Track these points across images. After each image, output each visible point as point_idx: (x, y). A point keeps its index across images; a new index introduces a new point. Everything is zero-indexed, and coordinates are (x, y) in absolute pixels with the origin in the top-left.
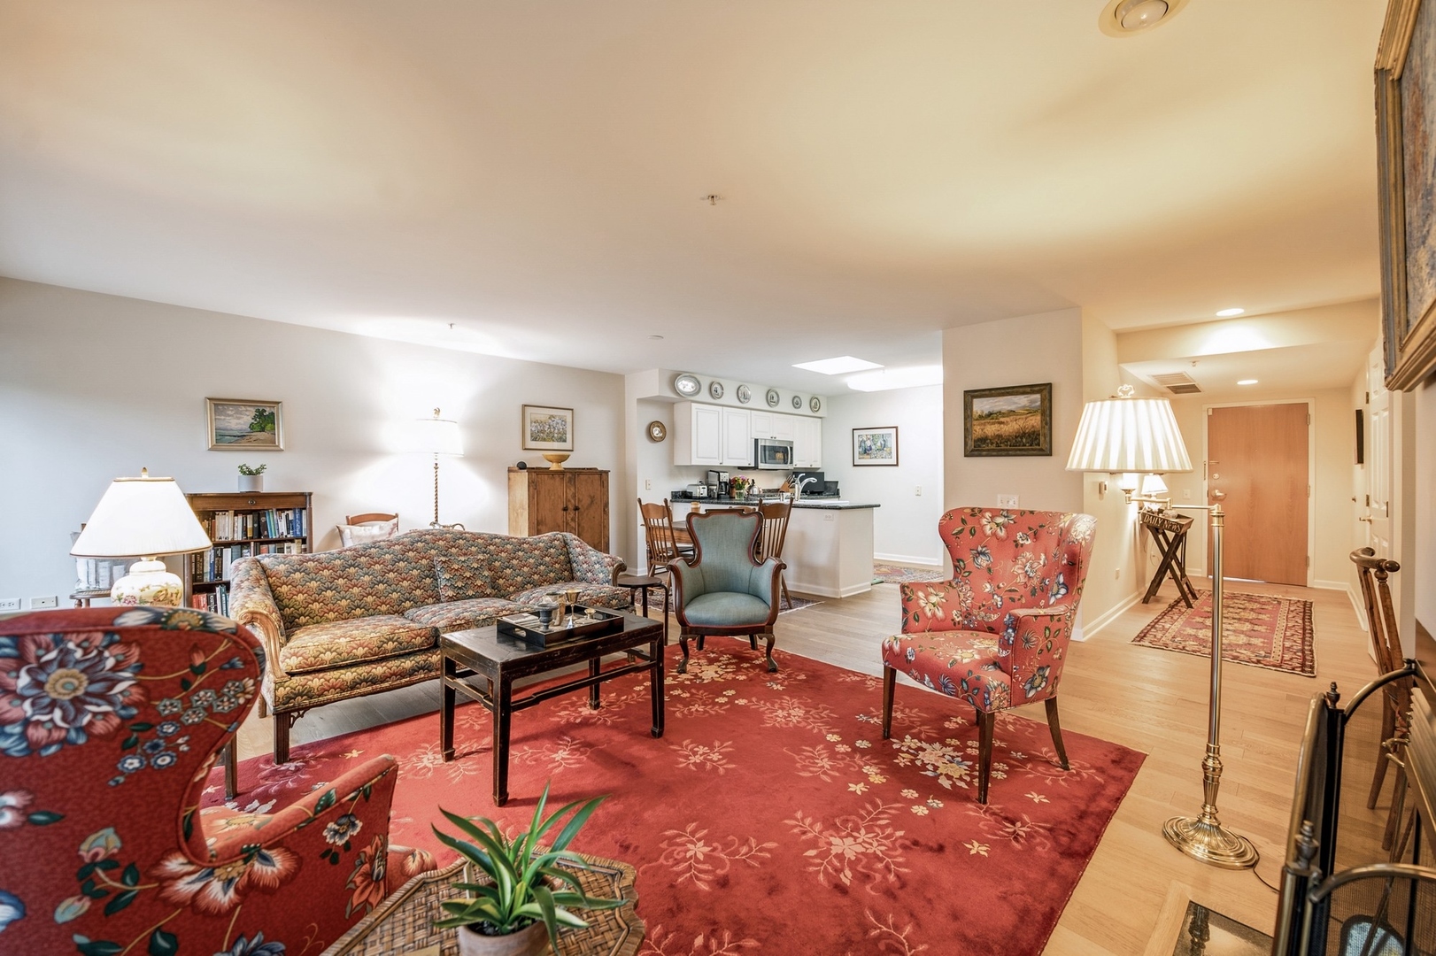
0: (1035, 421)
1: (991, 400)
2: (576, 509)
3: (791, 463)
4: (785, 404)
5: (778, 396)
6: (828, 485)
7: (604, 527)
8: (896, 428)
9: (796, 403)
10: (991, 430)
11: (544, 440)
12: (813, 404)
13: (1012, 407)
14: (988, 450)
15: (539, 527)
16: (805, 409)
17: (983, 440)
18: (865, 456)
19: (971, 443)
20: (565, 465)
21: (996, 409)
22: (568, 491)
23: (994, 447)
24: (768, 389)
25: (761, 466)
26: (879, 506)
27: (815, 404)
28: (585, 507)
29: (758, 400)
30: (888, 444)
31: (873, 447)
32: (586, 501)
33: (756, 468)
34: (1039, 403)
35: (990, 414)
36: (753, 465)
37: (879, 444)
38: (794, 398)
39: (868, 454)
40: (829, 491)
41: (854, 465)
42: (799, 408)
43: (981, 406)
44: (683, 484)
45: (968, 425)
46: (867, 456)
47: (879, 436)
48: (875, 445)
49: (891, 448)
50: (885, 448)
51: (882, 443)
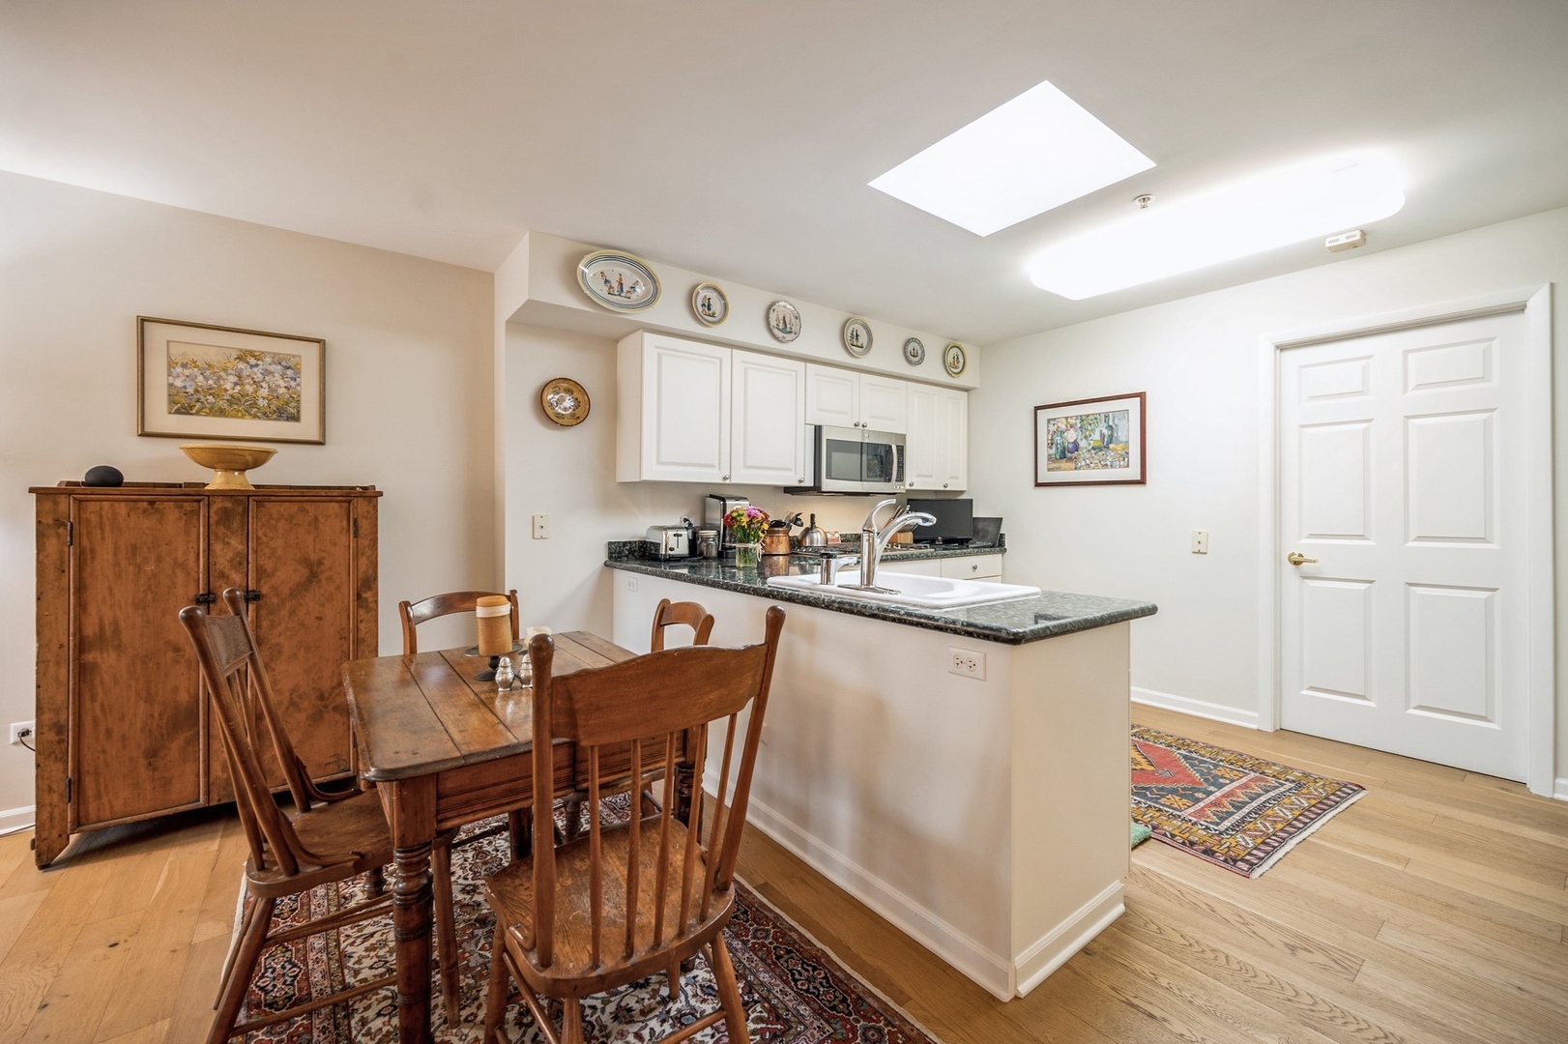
2: (253, 596)
3: (900, 478)
4: (886, 354)
5: (869, 333)
6: (980, 525)
7: (358, 642)
8: (1142, 396)
9: (913, 353)
11: (222, 413)
12: (950, 359)
15: (89, 657)
16: (932, 367)
18: (1063, 464)
20: (254, 477)
22: (217, 547)
24: (845, 316)
25: (828, 485)
26: (1151, 611)
27: (954, 362)
28: (286, 591)
29: (819, 337)
30: (1121, 435)
31: (1083, 444)
32: (288, 575)
33: (816, 489)
36: (809, 482)
37: (1097, 436)
38: (908, 342)
39: (1070, 459)
40: (983, 538)
41: (1038, 485)
42: (919, 363)
44: (636, 527)
46: (1069, 464)
47: (1096, 417)
48: (1086, 437)
49: (1127, 442)
50: (1111, 446)
51: (1105, 431)
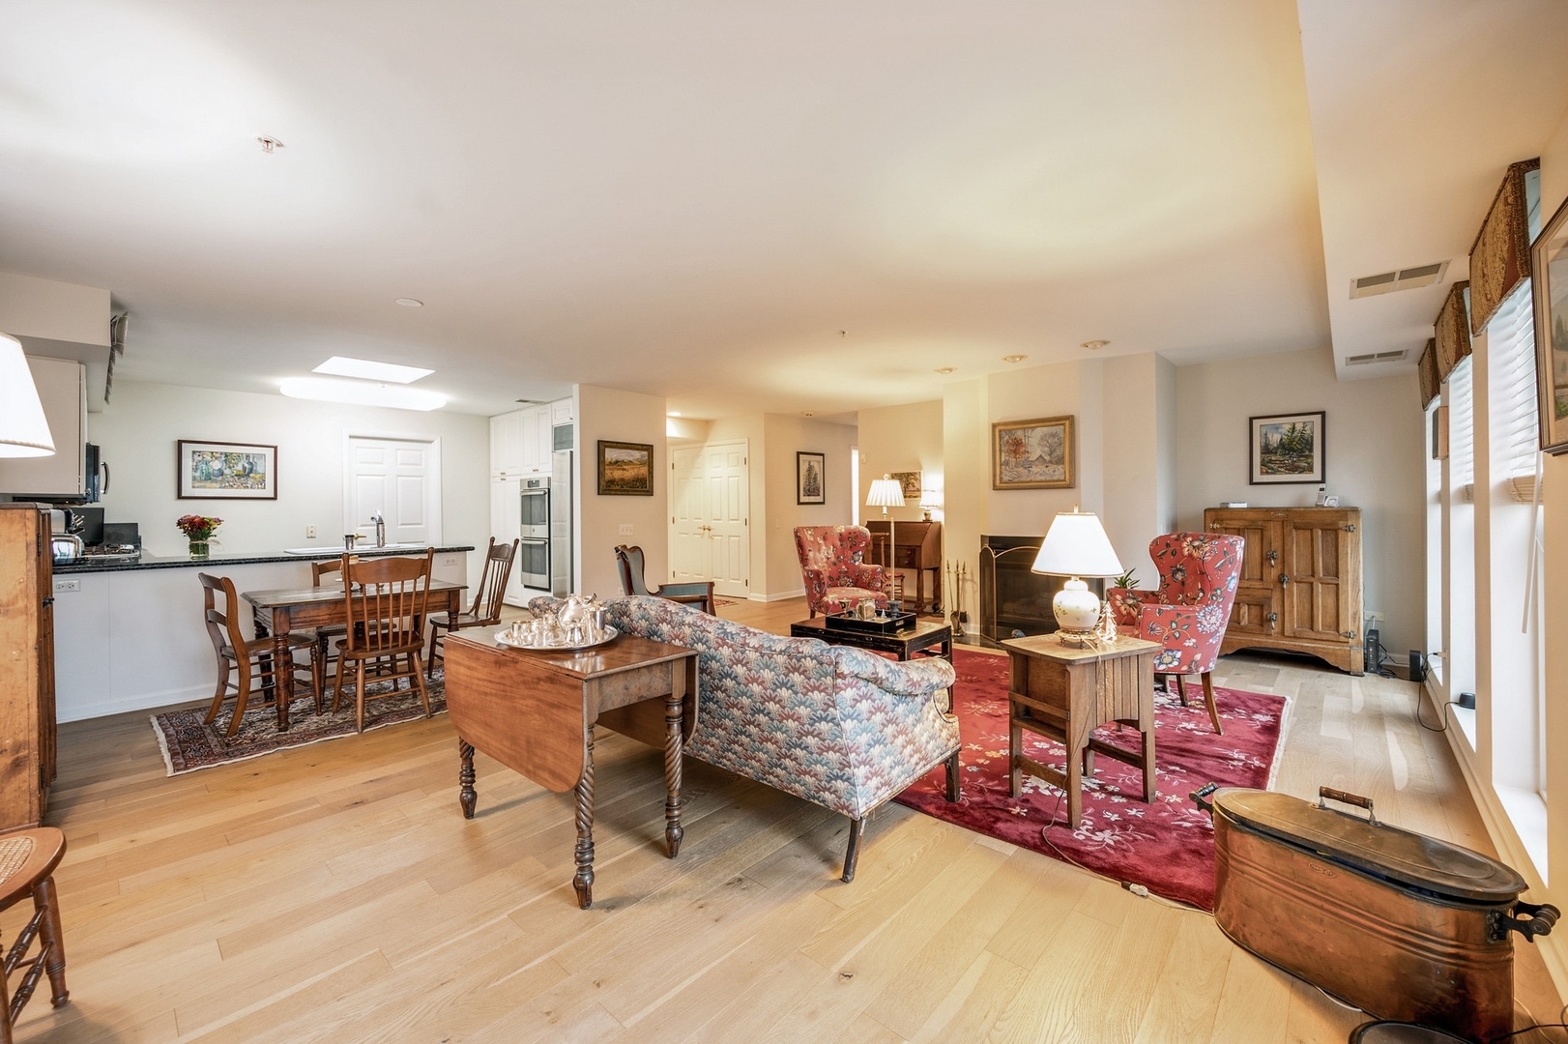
0: (644, 470)
1: (618, 451)
8: (275, 447)
10: (617, 474)
13: (631, 459)
14: (616, 490)
17: (612, 482)
18: (208, 484)
19: (603, 483)
21: (621, 459)
23: (618, 488)
30: (260, 469)
31: (227, 472)
34: (646, 458)
35: (617, 462)
39: (215, 481)
41: (181, 496)
43: (611, 455)
45: (601, 469)
46: (214, 484)
47: (239, 456)
48: (230, 467)
49: (264, 474)
50: (251, 475)
51: (247, 465)
